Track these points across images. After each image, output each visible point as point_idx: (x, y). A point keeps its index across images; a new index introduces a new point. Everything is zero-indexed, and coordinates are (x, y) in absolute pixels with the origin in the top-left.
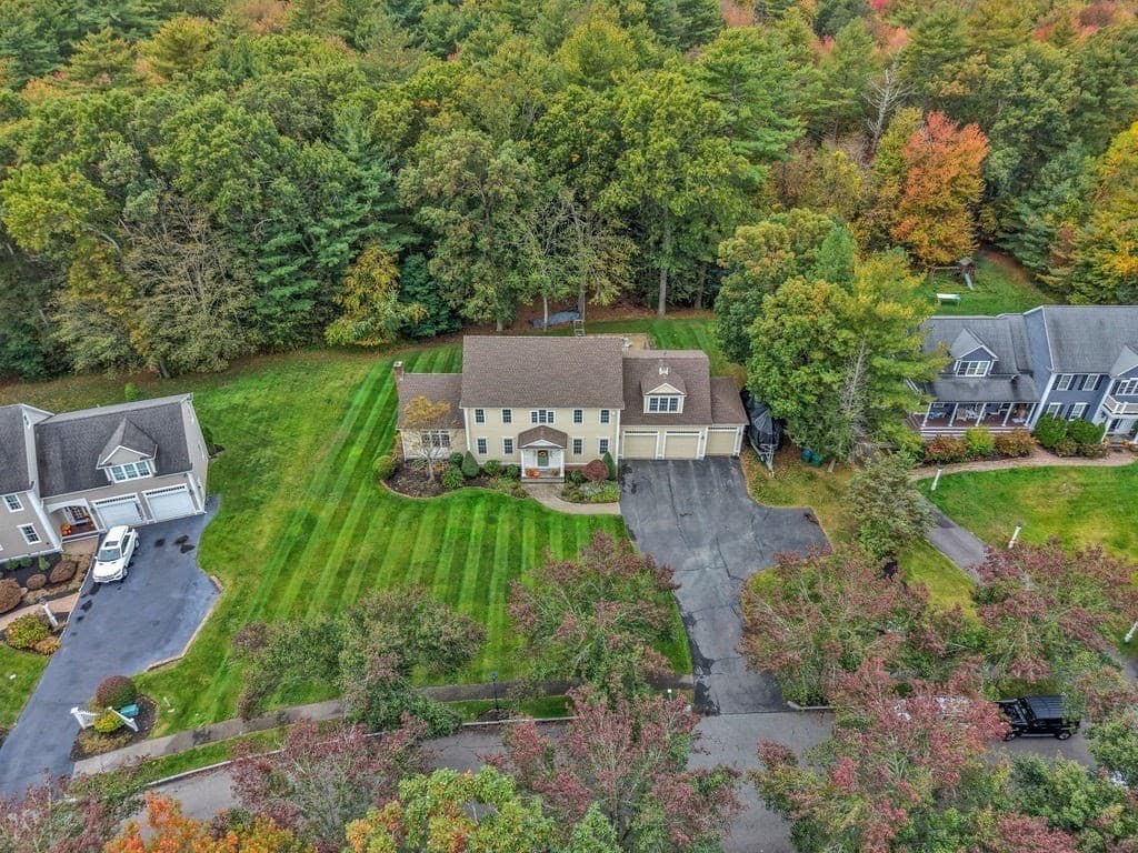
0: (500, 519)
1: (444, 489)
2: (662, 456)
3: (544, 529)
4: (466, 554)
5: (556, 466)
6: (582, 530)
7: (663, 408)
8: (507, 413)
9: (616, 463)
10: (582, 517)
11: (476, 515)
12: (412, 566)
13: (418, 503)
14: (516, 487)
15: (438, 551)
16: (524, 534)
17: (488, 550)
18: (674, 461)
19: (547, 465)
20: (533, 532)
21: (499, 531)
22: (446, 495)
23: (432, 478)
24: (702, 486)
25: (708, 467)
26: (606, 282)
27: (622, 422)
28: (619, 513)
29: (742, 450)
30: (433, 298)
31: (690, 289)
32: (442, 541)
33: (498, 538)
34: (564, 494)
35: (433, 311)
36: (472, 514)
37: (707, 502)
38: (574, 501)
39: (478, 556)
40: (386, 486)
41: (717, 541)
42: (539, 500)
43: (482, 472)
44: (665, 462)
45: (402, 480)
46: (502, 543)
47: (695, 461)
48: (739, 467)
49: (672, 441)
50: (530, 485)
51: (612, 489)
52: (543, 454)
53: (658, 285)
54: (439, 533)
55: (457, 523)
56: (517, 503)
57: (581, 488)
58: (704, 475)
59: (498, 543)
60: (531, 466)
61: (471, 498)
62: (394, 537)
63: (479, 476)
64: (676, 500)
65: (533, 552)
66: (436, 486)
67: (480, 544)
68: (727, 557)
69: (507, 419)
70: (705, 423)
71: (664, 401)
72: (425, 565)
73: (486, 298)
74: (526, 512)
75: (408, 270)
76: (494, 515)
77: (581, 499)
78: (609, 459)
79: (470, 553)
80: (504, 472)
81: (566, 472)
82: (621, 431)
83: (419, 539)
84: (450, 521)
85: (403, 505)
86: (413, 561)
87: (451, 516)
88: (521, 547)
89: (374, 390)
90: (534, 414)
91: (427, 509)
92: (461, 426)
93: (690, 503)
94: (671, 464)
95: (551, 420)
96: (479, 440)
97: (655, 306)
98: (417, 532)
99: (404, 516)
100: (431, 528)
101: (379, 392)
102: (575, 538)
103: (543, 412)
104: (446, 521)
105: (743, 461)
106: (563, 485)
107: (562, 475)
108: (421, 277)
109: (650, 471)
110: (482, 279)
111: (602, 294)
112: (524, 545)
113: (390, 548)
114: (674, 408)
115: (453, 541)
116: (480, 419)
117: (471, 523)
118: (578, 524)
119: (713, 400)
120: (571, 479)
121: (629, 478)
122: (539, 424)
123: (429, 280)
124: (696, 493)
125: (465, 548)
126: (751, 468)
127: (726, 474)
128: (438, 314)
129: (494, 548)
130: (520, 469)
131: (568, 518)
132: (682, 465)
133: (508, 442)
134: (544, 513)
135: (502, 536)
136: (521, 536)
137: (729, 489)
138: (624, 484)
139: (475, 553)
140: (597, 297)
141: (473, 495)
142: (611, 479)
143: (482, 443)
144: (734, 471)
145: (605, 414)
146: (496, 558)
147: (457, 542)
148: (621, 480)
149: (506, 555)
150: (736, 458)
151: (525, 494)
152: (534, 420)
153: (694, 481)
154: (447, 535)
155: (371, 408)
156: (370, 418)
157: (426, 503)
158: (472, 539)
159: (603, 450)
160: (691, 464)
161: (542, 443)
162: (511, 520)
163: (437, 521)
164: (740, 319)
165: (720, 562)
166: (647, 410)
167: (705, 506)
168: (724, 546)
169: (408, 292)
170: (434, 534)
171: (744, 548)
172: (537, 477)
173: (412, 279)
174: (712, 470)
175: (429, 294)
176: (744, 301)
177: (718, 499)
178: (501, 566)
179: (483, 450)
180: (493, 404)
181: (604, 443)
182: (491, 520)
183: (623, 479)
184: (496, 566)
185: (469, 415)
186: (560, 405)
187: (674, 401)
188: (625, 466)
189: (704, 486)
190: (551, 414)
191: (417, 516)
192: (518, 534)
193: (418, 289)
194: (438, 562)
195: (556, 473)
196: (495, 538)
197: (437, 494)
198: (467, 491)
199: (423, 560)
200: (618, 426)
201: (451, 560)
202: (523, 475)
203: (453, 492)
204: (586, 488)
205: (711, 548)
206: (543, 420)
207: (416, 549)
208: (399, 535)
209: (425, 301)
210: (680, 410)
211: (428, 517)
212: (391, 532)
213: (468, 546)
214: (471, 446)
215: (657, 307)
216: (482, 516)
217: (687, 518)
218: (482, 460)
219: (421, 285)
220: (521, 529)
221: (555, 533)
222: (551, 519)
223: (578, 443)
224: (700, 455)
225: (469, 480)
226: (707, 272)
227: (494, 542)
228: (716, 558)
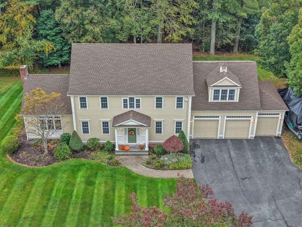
0: (97, 182)
1: (55, 160)
2: (223, 136)
3: (132, 189)
4: (67, 210)
5: (142, 143)
6: (163, 190)
7: (223, 98)
8: (104, 100)
9: (189, 141)
10: (163, 180)
11: (78, 179)
12: (22, 219)
13: (33, 171)
14: (111, 159)
15: (45, 207)
16: (117, 194)
17: (86, 205)
18: (232, 140)
19: (136, 142)
20: (123, 191)
21: (96, 191)
22: (56, 165)
23: (46, 152)
24: (256, 157)
25: (259, 144)
26: (176, 26)
27: (193, 109)
28: (192, 177)
29: (283, 132)
30: (58, 38)
31: (231, 36)
32: (49, 200)
33: (95, 197)
34: (148, 163)
35: (59, 47)
36: (75, 178)
37: (261, 170)
38: (157, 168)
39: (78, 211)
40: (10, 158)
41: (273, 198)
42: (129, 167)
43: (85, 148)
44: (225, 141)
45: (23, 154)
46: (98, 200)
47: (248, 140)
48: (282, 144)
49: (230, 124)
50: (122, 157)
51: (186, 159)
52: (132, 132)
53: (210, 34)
54: (47, 193)
55: (62, 186)
56: (111, 170)
57: (162, 159)
58: (256, 149)
59: (95, 201)
60: (122, 143)
61: (75, 166)
62: (11, 196)
63: (82, 150)
64: (237, 167)
65: (123, 207)
66: (49, 158)
67: (80, 201)
68: (283, 211)
69: (104, 105)
70: (256, 109)
71: (224, 92)
72: (33, 219)
73: (94, 36)
74: (118, 176)
75: (42, 19)
76: (92, 179)
77: (162, 167)
78: (183, 136)
79: (71, 209)
80: (102, 148)
81: (149, 148)
82: (192, 116)
83: (30, 198)
84: (57, 184)
85: (21, 172)
86: (24, 216)
87: (58, 180)
88: (113, 204)
89: (12, 96)
90: (125, 101)
91: (40, 175)
92: (69, 112)
93: (248, 169)
94: (229, 142)
95: (138, 106)
96: (83, 123)
97: (207, 50)
98: (30, 192)
99: (20, 180)
100: (40, 189)
101: (16, 98)
102: (158, 196)
103: (132, 99)
104: (53, 184)
105: (284, 139)
106: (147, 157)
107: (147, 149)
108: (50, 23)
109: (214, 147)
110: (91, 22)
111: (174, 34)
112: (116, 202)
113: (6, 205)
114: (231, 97)
115: (58, 199)
116: (84, 105)
117: (73, 185)
118: (160, 185)
119: (261, 93)
120: (154, 153)
121: (198, 152)
122: (129, 109)
123: (56, 27)
124: (251, 162)
125: (67, 205)
126: (291, 145)
127: (273, 149)
128: (62, 49)
129: (91, 205)
130: (114, 146)
131: (152, 181)
132: (238, 143)
133: (105, 124)
134: (133, 177)
135: (98, 194)
136: (114, 195)
137: (276, 159)
138: (194, 156)
139: (74, 209)
140: (170, 36)
141: (77, 164)
142: (184, 152)
143: (85, 124)
144: (278, 146)
145: (180, 100)
146: (93, 213)
147: (61, 201)
148: (193, 154)
149: (101, 210)
150: (278, 138)
151: (117, 163)
152: (126, 106)
153: (249, 154)
154: (54, 194)
155: (8, 107)
156: (7, 113)
157: (39, 171)
158: (74, 198)
159: (178, 130)
160: (245, 141)
161: (131, 122)
162: (106, 183)
163: (46, 184)
164: (278, 34)
165: (278, 216)
166: (211, 99)
167: (260, 172)
168: (280, 202)
169: (42, 35)
170: (43, 194)
171: (296, 203)
172: (127, 151)
173: (44, 26)
174: (262, 145)
175: (56, 35)
176: (281, 21)
177: (269, 166)
178: (96, 219)
179: (86, 131)
180: (93, 92)
181: (179, 124)
182: (90, 183)
183: (194, 153)
184: (92, 220)
185: (75, 101)
186: (145, 93)
187: (232, 92)
188: (195, 144)
189: (257, 158)
190: (138, 101)
191: (31, 180)
192: (111, 193)
193: (48, 32)
194: (43, 216)
195: (142, 147)
196: (92, 196)
197: (49, 164)
198: (72, 161)
199: (31, 214)
200: (190, 111)
201: (54, 215)
202: (117, 149)
203: (62, 163)
204: (165, 159)
205: (270, 204)
206: (132, 106)
207: (27, 206)
208: (14, 194)
209: (53, 40)
210: (236, 99)
211: (40, 181)
212: (8, 193)
213: (69, 203)
214: (78, 128)
215: (209, 50)
216: (83, 179)
217: (247, 181)
218: (85, 139)
219: (51, 29)
220: (114, 190)
221: (141, 193)
222: (138, 181)
223: (159, 124)
224: (251, 135)
225: (75, 153)
226: (242, 26)
227: (92, 200)
228: (274, 212)
